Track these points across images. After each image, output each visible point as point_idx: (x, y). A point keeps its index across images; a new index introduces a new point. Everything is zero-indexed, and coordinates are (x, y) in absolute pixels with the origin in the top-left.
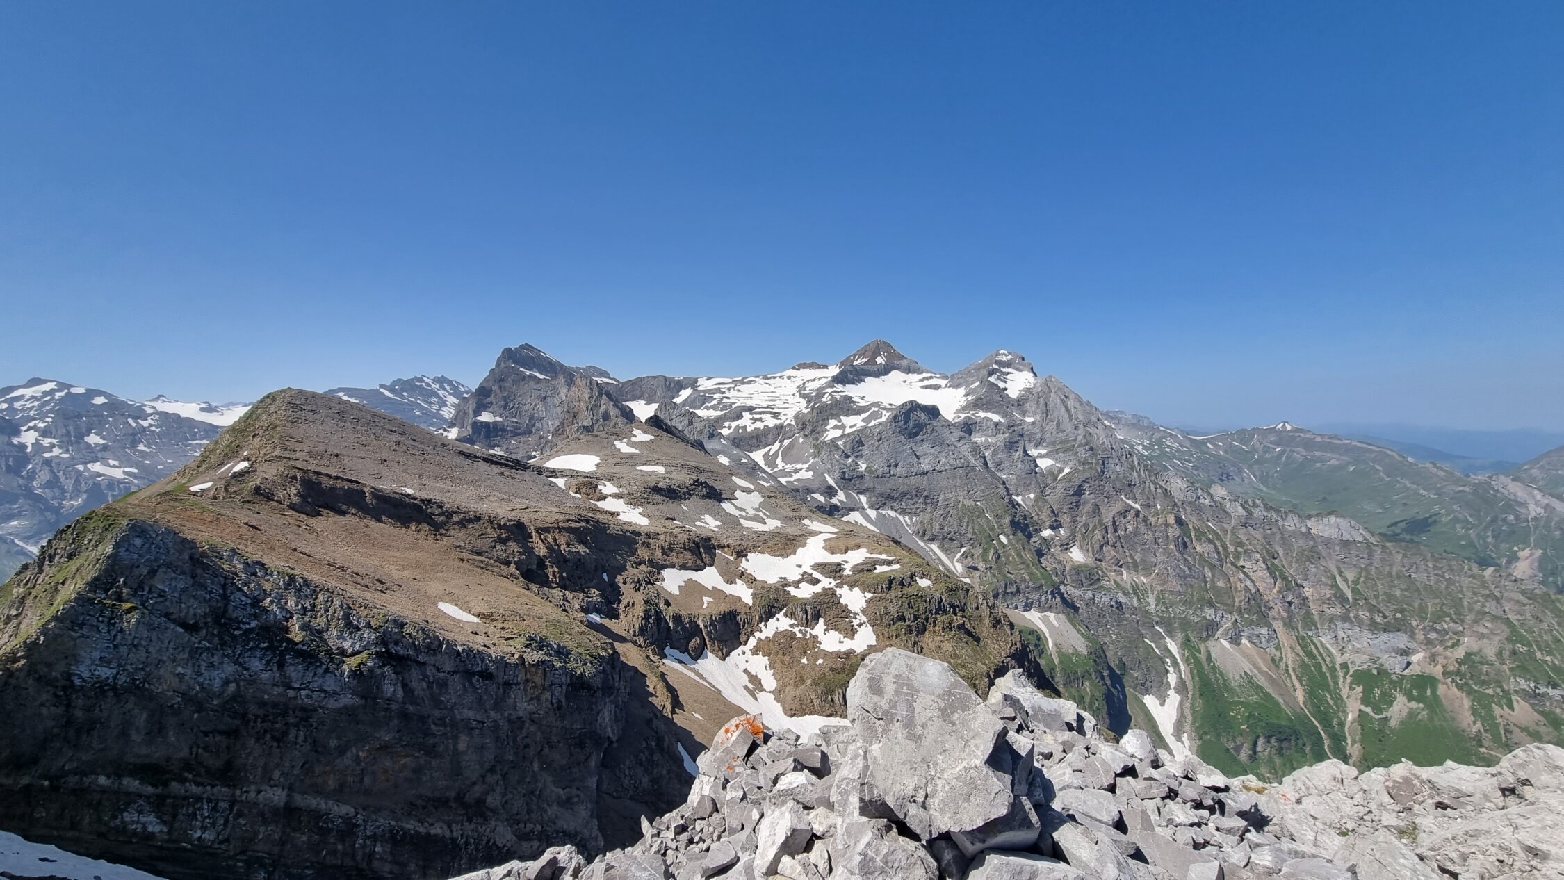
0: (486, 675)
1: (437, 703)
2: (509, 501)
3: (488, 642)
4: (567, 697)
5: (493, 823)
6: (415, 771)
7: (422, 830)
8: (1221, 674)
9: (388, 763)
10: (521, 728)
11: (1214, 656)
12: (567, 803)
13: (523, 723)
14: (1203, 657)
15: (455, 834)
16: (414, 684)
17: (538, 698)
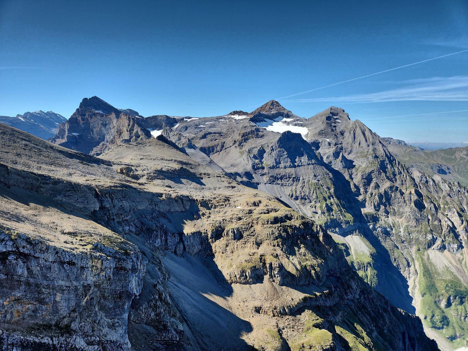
0: (71, 263)
1: (45, 277)
2: (85, 176)
3: (73, 246)
4: (113, 274)
5: (74, 337)
6: (33, 311)
7: (37, 341)
8: (434, 266)
9: (20, 308)
10: (89, 290)
11: (431, 257)
12: (112, 326)
13: (90, 287)
14: (425, 257)
15: (55, 343)
16: (33, 268)
17: (99, 274)
